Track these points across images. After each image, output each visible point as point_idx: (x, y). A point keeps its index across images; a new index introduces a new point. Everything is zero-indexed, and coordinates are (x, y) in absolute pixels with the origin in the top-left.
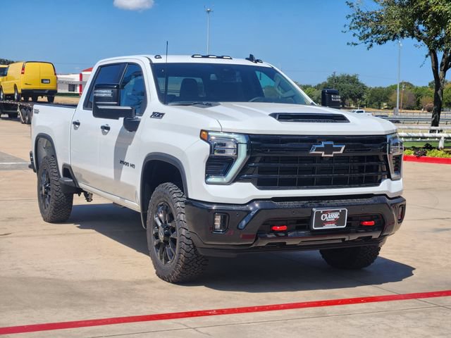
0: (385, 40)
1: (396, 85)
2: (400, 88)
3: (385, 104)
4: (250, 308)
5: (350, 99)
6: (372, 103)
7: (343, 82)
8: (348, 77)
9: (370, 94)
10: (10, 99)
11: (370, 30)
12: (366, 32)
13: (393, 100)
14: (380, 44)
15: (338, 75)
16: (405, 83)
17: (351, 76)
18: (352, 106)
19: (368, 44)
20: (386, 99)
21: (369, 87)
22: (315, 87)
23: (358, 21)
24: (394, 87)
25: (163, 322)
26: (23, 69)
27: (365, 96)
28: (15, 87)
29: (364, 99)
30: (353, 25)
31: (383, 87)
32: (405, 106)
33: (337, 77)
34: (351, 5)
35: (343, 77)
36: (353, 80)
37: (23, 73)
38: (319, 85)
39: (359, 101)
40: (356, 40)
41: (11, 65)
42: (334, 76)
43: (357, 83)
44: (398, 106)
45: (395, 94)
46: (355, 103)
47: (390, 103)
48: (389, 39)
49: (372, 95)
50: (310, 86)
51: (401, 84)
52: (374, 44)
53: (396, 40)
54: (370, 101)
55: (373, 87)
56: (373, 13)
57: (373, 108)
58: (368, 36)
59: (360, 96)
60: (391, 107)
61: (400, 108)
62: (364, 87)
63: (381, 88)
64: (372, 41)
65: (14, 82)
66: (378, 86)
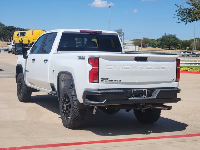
0: (193, 21)
1: (193, 39)
2: (195, 40)
3: (188, 48)
4: (154, 137)
5: (172, 46)
6: (182, 48)
7: (169, 38)
8: (172, 35)
9: (181, 43)
10: (26, 46)
11: (186, 16)
12: (184, 18)
13: (192, 46)
14: (190, 22)
15: (167, 35)
16: (197, 38)
17: (173, 35)
18: (173, 49)
19: (185, 22)
20: (189, 46)
21: (181, 40)
22: (156, 40)
23: (180, 12)
24: (192, 40)
25: (121, 142)
26: (33, 33)
27: (179, 44)
28: (29, 41)
29: (178, 46)
30: (178, 14)
31: (187, 40)
32: (197, 49)
33: (167, 36)
34: (177, 6)
35: (169, 35)
36: (174, 37)
37: (32, 35)
38: (158, 39)
39: (176, 47)
40: (180, 21)
41: (27, 31)
42: (165, 35)
43: (176, 38)
44: (194, 49)
45: (193, 43)
46: (175, 47)
47: (190, 47)
48: (194, 20)
49: (182, 44)
50: (154, 40)
51: (195, 39)
52: (188, 23)
53: (197, 21)
54: (182, 46)
55: (183, 40)
56: (187, 9)
57: (183, 49)
58: (185, 19)
59: (177, 44)
60: (191, 49)
61: (195, 50)
62: (179, 40)
63: (186, 40)
64: (187, 21)
65: (29, 39)
66: (185, 40)
